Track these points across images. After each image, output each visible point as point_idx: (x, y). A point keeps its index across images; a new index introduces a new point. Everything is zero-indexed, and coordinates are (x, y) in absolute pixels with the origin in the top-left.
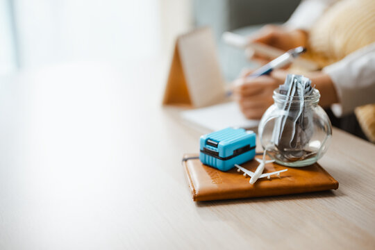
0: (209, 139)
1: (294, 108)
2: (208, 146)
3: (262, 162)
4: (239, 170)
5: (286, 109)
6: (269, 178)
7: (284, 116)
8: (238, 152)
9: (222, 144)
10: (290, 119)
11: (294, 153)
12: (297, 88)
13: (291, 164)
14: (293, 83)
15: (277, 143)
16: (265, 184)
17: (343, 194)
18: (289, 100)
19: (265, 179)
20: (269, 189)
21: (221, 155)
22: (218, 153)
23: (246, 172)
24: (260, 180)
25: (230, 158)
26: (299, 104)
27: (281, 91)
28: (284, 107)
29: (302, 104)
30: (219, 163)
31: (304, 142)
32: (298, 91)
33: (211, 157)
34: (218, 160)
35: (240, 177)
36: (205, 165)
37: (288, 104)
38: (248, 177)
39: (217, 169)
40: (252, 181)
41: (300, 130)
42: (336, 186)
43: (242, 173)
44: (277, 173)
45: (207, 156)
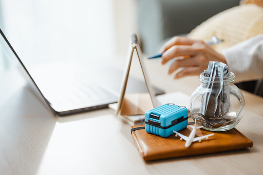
0: (152, 113)
1: (216, 86)
2: (151, 119)
3: (194, 129)
4: (176, 135)
5: (210, 87)
6: (200, 141)
7: (208, 93)
8: (174, 123)
9: (162, 116)
10: (213, 95)
11: (217, 121)
12: (217, 71)
13: (216, 130)
14: (214, 67)
15: (203, 114)
16: (196, 146)
18: (212, 80)
19: (197, 142)
20: (201, 149)
21: (162, 125)
22: (160, 124)
23: (183, 137)
24: (193, 143)
25: (169, 127)
26: (220, 83)
27: (205, 74)
28: (208, 86)
29: (222, 83)
30: (160, 131)
31: (224, 112)
32: (219, 73)
33: (154, 127)
34: (160, 129)
35: (177, 141)
36: (150, 133)
37: (211, 84)
38: (183, 140)
39: (159, 136)
40: (187, 145)
41: (221, 103)
42: (251, 145)
43: (179, 138)
44: (206, 137)
45: (151, 126)
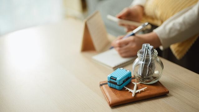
0: (112, 77)
1: (147, 61)
2: (112, 80)
3: (136, 84)
4: (126, 89)
5: (143, 61)
6: (140, 92)
7: (143, 64)
8: (124, 82)
9: (118, 79)
10: (146, 65)
11: (148, 78)
12: (148, 51)
13: (148, 83)
14: (146, 49)
15: (141, 75)
16: (139, 95)
17: (171, 95)
18: (145, 57)
19: (138, 93)
20: (141, 97)
21: (118, 84)
22: (117, 83)
23: (130, 90)
24: (136, 94)
25: (122, 84)
27: (140, 52)
28: (143, 60)
29: (150, 58)
30: (117, 87)
31: (152, 73)
32: (149, 52)
33: (113, 85)
34: (117, 86)
35: (127, 93)
36: (111, 87)
37: (144, 59)
38: (131, 92)
39: (116, 89)
40: (133, 95)
41: (150, 69)
42: (168, 92)
43: (128, 90)
44: (143, 89)
45: (112, 84)
